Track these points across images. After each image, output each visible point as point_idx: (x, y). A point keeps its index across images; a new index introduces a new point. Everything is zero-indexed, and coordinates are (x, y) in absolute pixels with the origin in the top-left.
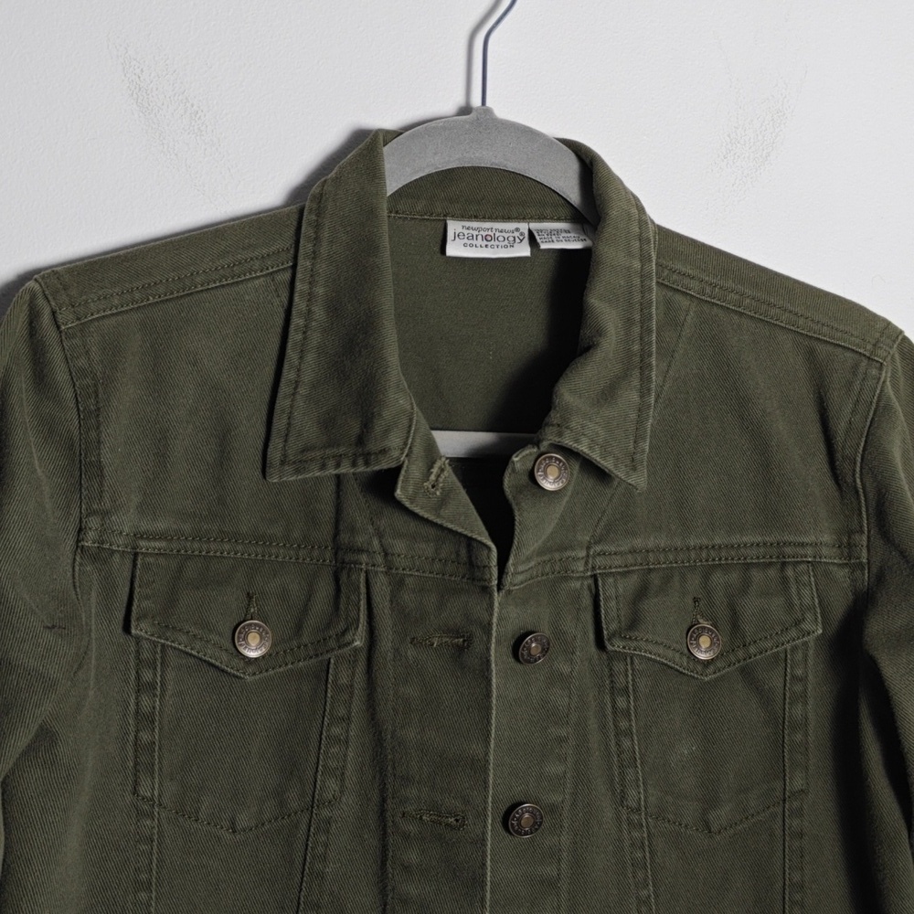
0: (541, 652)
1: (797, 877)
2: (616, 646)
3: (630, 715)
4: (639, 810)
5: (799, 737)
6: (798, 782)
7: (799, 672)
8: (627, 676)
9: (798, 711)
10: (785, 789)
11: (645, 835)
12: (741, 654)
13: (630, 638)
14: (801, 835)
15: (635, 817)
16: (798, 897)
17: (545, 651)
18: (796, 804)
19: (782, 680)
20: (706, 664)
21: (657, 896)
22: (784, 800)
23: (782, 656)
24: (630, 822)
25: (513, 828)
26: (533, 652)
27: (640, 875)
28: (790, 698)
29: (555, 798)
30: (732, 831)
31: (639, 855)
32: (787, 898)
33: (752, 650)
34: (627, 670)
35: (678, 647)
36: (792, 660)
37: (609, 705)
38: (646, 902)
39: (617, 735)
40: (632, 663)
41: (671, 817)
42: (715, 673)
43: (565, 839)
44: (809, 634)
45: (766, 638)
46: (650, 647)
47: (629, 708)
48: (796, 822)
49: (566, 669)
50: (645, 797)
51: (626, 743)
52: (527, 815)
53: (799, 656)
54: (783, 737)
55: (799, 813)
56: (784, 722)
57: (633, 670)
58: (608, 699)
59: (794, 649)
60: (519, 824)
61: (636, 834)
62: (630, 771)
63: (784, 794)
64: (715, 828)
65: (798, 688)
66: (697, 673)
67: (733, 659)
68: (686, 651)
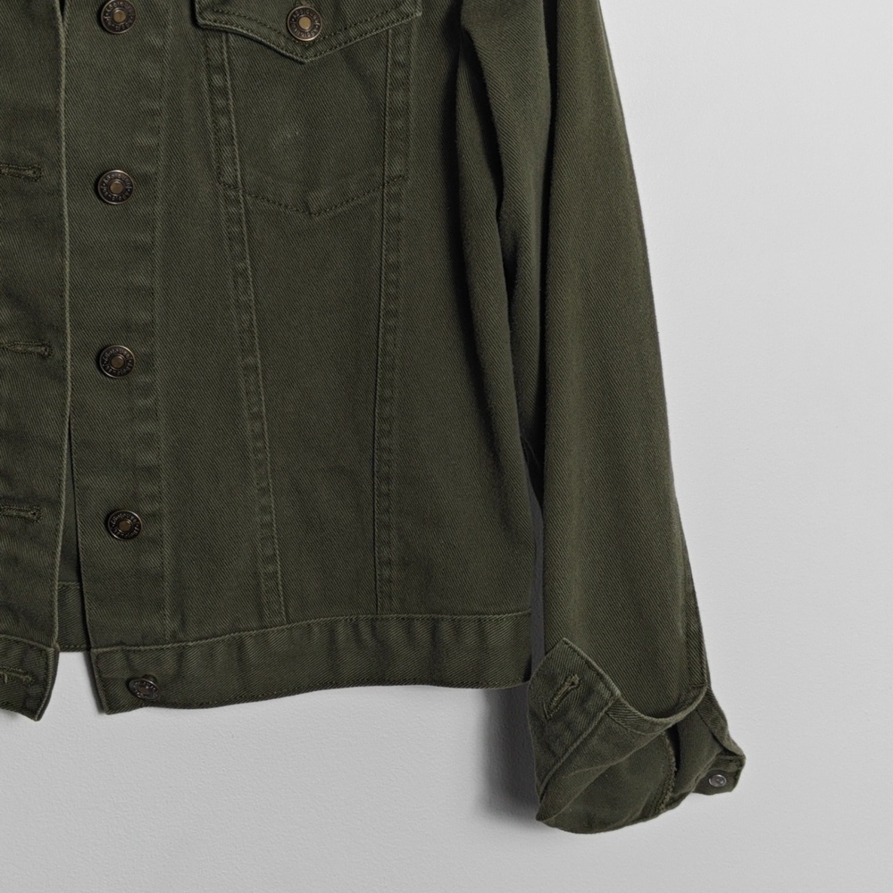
0: (126, 20)
1: (392, 259)
2: (207, 19)
3: (227, 94)
4: (236, 188)
5: (400, 124)
6: (397, 168)
7: (401, 58)
8: (222, 53)
9: (399, 97)
10: (384, 174)
11: (243, 211)
12: (341, 37)
13: (223, 12)
14: (398, 219)
15: (232, 194)
16: (393, 276)
17: (131, 18)
18: (394, 189)
19: (383, 65)
20: (307, 46)
21: (254, 269)
22: (384, 185)
23: (384, 40)
24: (227, 198)
25: (103, 193)
26: (117, 18)
27: (237, 248)
28: (391, 84)
29: (148, 169)
30: (332, 214)
31: (236, 229)
32: (383, 278)
33: (352, 32)
34: (222, 48)
35: (276, 26)
36: (393, 45)
37: (205, 83)
38: (243, 274)
39: (214, 113)
40: (227, 40)
41: (271, 197)
42: (316, 56)
43: (159, 209)
44: (408, 16)
45: (366, 20)
46: (243, 22)
47: (226, 87)
48: (393, 207)
49: (157, 42)
50: (242, 176)
51: (223, 121)
52: (117, 181)
53: (401, 41)
54: (385, 124)
55: (396, 198)
56: (385, 109)
57: (228, 47)
58: (204, 77)
59: (396, 33)
60: (109, 189)
61: (233, 210)
62: (227, 148)
63: (383, 179)
64: (314, 208)
65: (400, 74)
66: (296, 55)
67: (334, 43)
68: (284, 31)
